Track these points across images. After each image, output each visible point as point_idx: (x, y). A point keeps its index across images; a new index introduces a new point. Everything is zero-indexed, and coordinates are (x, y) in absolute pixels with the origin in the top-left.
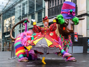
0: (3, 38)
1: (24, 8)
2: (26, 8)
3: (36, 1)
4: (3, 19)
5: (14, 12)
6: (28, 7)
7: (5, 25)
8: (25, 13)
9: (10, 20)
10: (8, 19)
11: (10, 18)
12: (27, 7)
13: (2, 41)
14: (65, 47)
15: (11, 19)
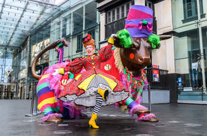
0: (28, 76)
1: (65, 26)
2: (68, 26)
3: (86, 14)
4: (30, 44)
5: (49, 32)
6: (72, 24)
7: (32, 55)
8: (67, 34)
9: (41, 46)
10: (38, 44)
11: (41, 43)
12: (70, 23)
13: (28, 81)
14: (134, 93)
15: (43, 44)
